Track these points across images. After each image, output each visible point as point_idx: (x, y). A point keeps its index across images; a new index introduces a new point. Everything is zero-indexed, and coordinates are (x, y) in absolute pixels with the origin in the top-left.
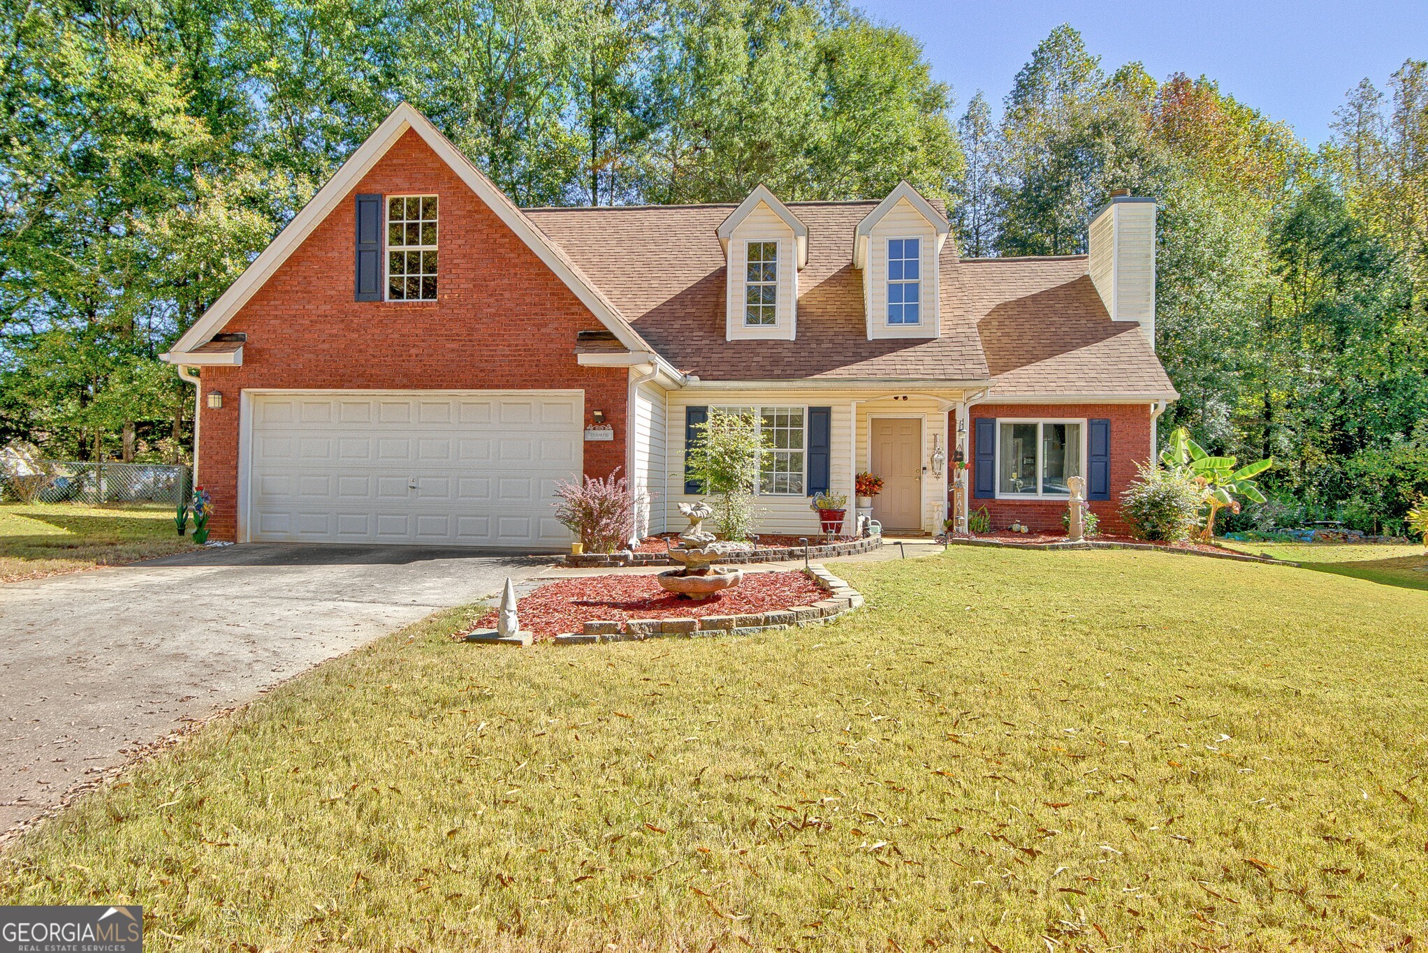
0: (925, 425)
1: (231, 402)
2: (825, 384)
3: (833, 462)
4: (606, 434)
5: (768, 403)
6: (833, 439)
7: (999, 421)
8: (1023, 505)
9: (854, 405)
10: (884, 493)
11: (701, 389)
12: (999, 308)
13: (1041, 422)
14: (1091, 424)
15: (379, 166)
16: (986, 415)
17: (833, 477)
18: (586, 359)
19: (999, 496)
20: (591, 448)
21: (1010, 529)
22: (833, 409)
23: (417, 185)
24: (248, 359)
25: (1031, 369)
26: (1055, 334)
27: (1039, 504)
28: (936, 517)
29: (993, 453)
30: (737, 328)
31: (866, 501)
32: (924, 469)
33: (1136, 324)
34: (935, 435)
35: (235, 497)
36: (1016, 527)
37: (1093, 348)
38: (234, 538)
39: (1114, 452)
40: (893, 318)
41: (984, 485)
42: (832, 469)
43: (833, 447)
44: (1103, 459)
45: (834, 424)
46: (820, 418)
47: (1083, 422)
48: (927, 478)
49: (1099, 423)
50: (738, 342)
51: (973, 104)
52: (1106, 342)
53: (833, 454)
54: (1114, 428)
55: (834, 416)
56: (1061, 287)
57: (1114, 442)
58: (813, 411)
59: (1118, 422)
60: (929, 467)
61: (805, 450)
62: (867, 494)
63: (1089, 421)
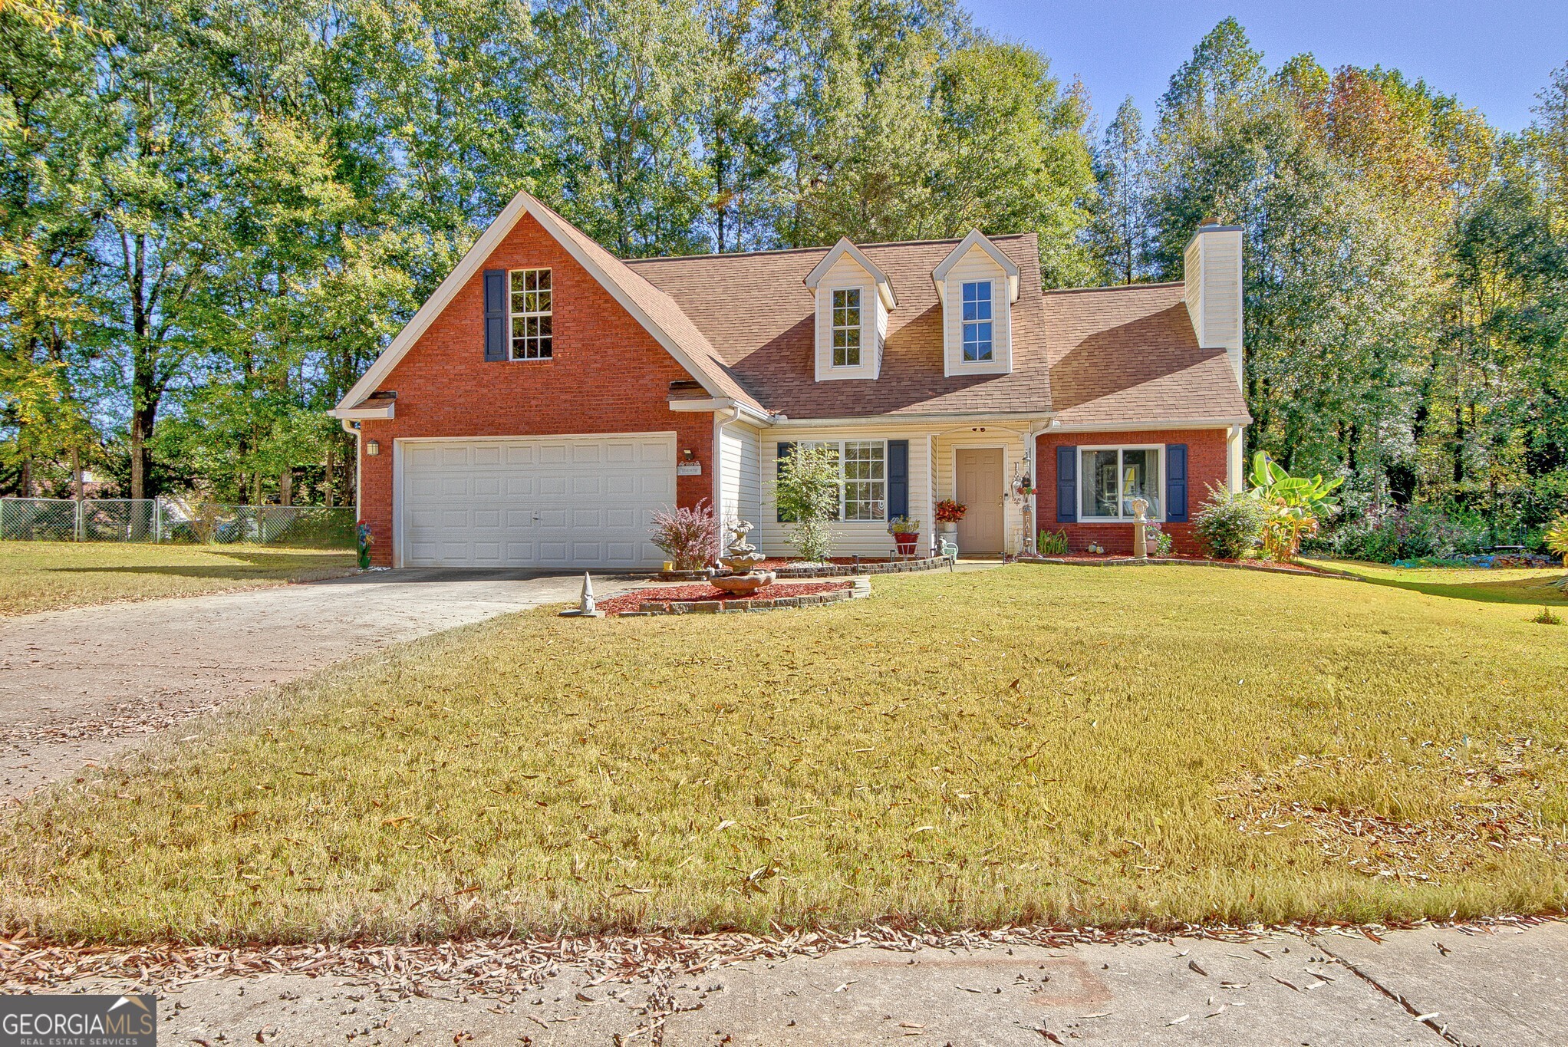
0: (1006, 454)
1: (386, 450)
2: (901, 419)
3: (911, 490)
4: (695, 470)
5: (850, 438)
6: (911, 469)
7: (1080, 448)
8: (1104, 528)
9: (929, 438)
10: (968, 519)
11: (790, 426)
12: (1091, 338)
13: (1120, 448)
14: (1169, 450)
15: (502, 245)
16: (1067, 443)
17: (911, 504)
18: (676, 405)
19: (1081, 519)
20: (683, 482)
21: (1087, 551)
22: (911, 442)
23: (533, 260)
24: (398, 413)
25: (1112, 398)
26: (1142, 362)
27: (1118, 527)
28: (1017, 540)
29: (1074, 479)
30: (825, 370)
31: (951, 526)
32: (1006, 495)
33: (1224, 350)
34: (1016, 464)
35: (390, 529)
36: (1091, 548)
37: (1176, 375)
38: (390, 564)
39: (1191, 476)
40: (968, 356)
41: (1066, 510)
42: (911, 497)
43: (911, 476)
44: (1181, 482)
45: (911, 455)
46: (899, 450)
47: (1161, 448)
48: (1009, 504)
49: (1176, 448)
50: (826, 383)
51: (1122, 110)
52: (1189, 370)
53: (911, 483)
54: (1191, 452)
55: (911, 448)
56: (1156, 315)
57: (1190, 465)
58: (892, 444)
59: (1195, 447)
60: (1010, 493)
61: (885, 480)
62: (949, 520)
63: (1167, 446)
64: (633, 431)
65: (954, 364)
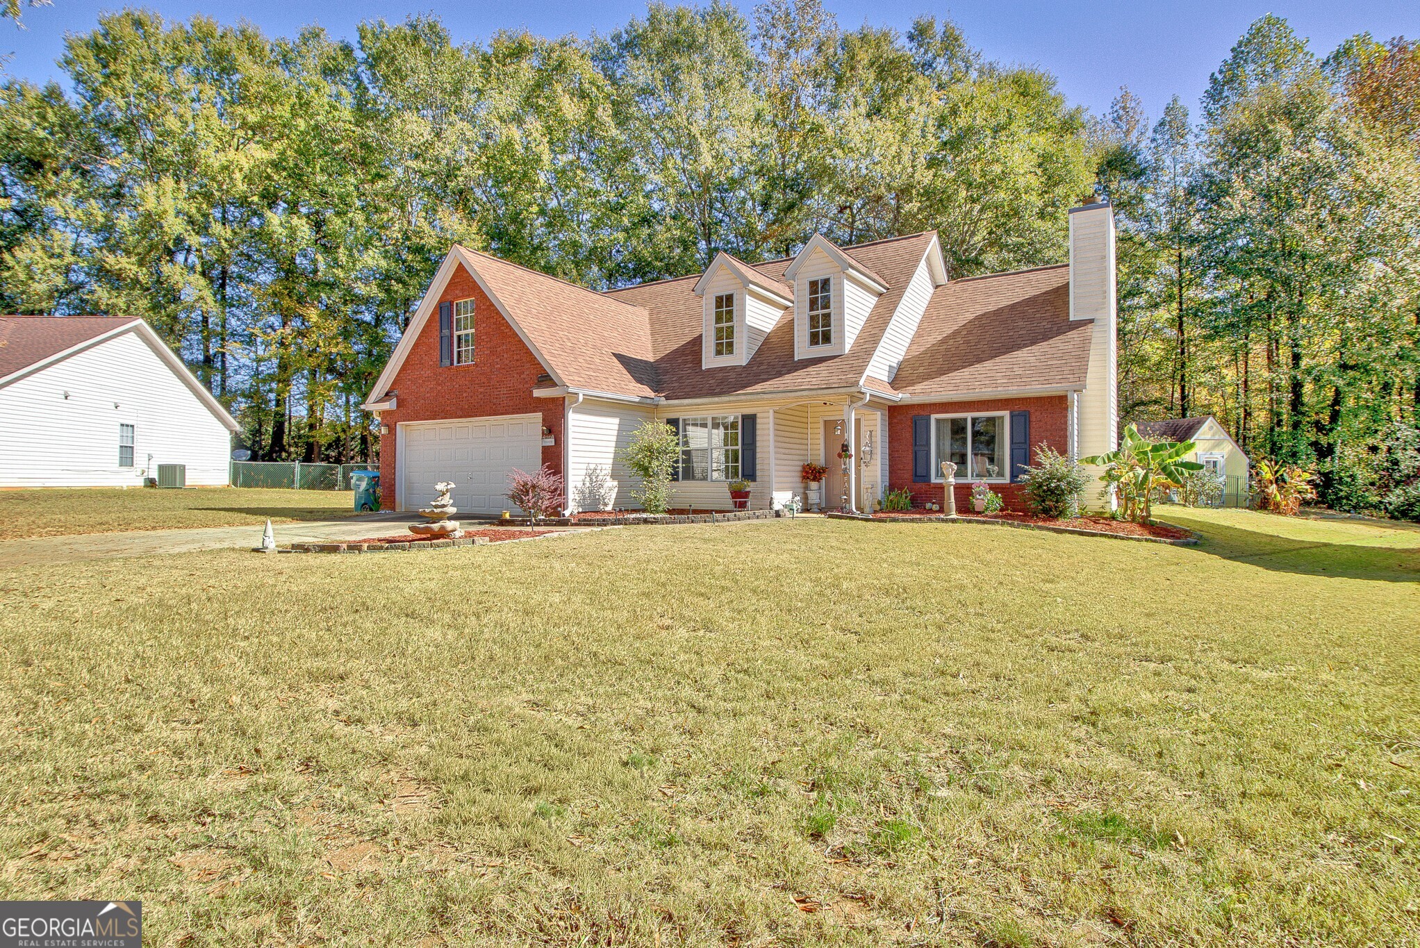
1: (392, 430)
2: (749, 397)
3: (758, 455)
4: (550, 442)
5: (716, 414)
6: (758, 438)
7: (934, 417)
9: (771, 411)
10: (835, 479)
11: (669, 406)
12: (977, 318)
13: (969, 416)
14: (1015, 416)
15: (449, 284)
16: (922, 413)
17: (758, 467)
18: (537, 393)
19: (934, 480)
20: (545, 450)
21: (921, 509)
22: (758, 415)
23: (466, 293)
24: (398, 406)
25: (966, 372)
26: (1010, 337)
27: (967, 487)
29: (928, 444)
30: (710, 360)
31: (814, 485)
33: (1091, 321)
34: (871, 432)
35: (394, 485)
36: (929, 506)
37: (1036, 347)
38: (394, 509)
39: (1033, 440)
40: (814, 339)
42: (758, 461)
43: (758, 444)
44: (1023, 446)
45: (758, 426)
46: (750, 422)
47: (1006, 414)
49: (1019, 415)
50: (708, 370)
51: (1168, 110)
52: (1051, 341)
53: (758, 450)
54: (1032, 418)
55: (758, 421)
56: (1046, 293)
57: (1033, 431)
58: (744, 417)
59: (1038, 413)
61: (739, 447)
62: (813, 480)
63: (1011, 413)
64: (517, 413)
65: (802, 349)
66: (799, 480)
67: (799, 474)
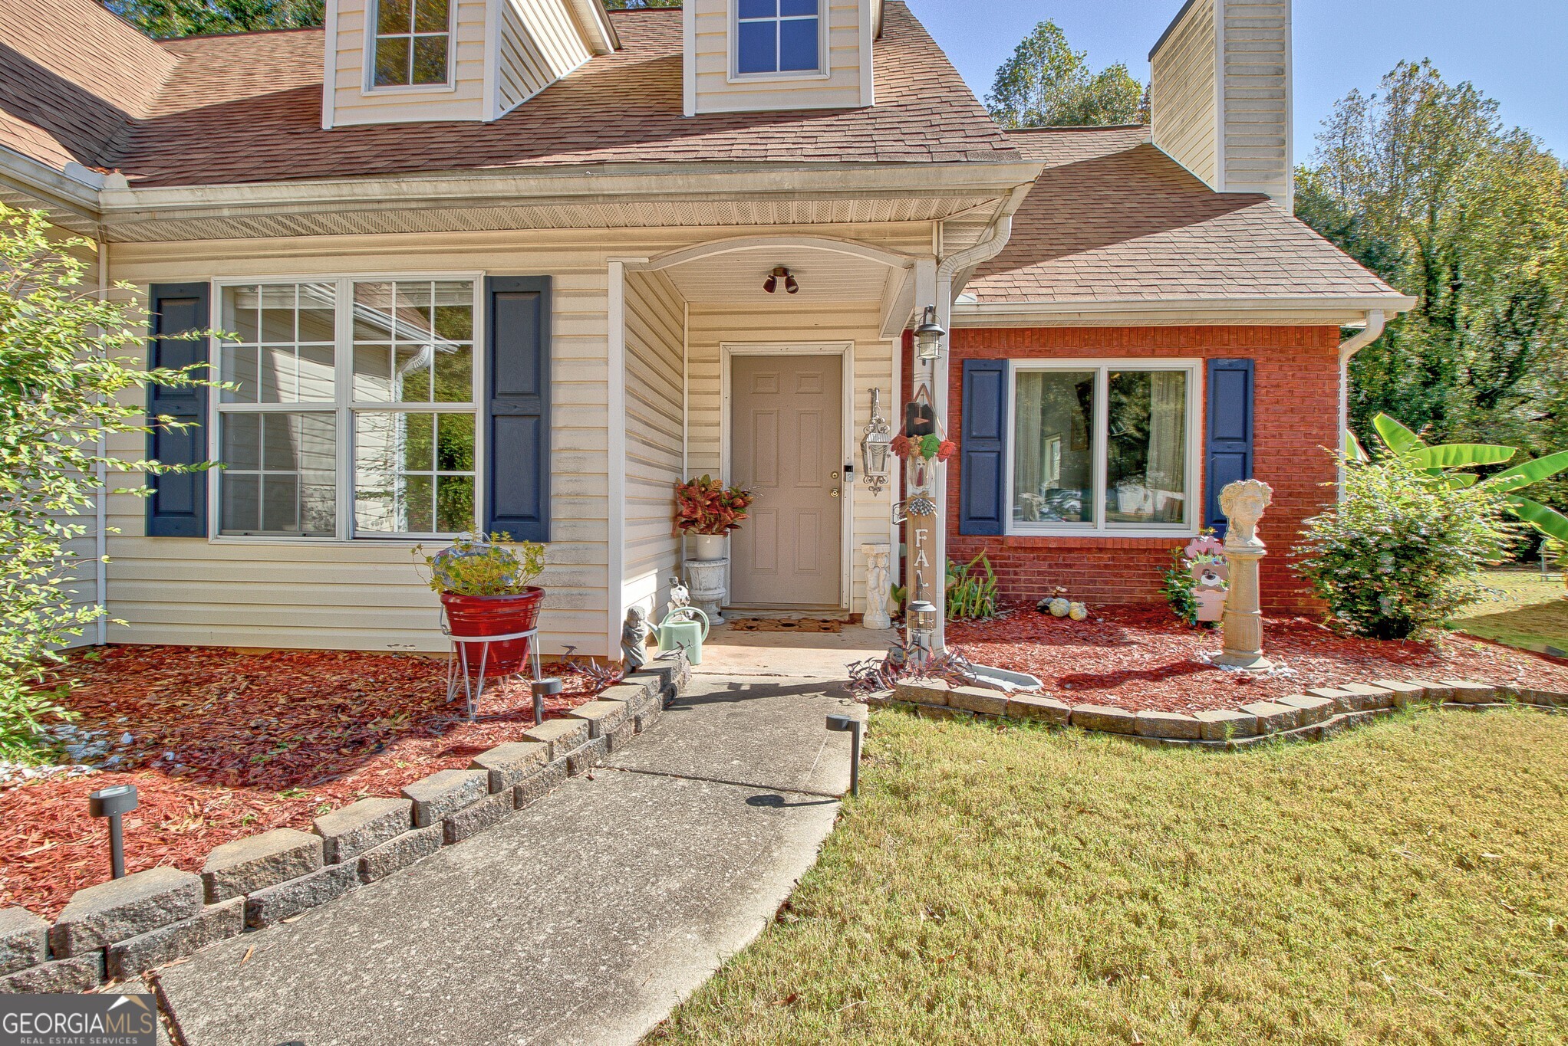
0: (850, 368)
3: (560, 440)
6: (560, 373)
7: (1015, 365)
8: (1064, 549)
9: (616, 272)
10: (757, 523)
13: (1102, 367)
14: (1213, 372)
16: (985, 354)
17: (559, 485)
19: (1014, 528)
21: (1044, 610)
22: (561, 283)
27: (1098, 547)
28: (872, 582)
29: (1000, 436)
31: (712, 544)
32: (848, 468)
33: (1263, 197)
34: (873, 392)
36: (1058, 606)
39: (1261, 432)
41: (982, 505)
42: (559, 463)
43: (560, 395)
44: (1239, 446)
45: (560, 326)
46: (522, 310)
47: (1194, 366)
48: (854, 490)
49: (1226, 370)
53: (559, 418)
54: (1261, 378)
55: (561, 304)
57: (1261, 408)
58: (497, 289)
59: (1273, 366)
60: (858, 464)
61: (476, 404)
62: (708, 529)
63: (1206, 363)
65: (713, 81)
66: (666, 528)
67: (667, 511)
